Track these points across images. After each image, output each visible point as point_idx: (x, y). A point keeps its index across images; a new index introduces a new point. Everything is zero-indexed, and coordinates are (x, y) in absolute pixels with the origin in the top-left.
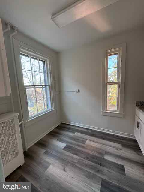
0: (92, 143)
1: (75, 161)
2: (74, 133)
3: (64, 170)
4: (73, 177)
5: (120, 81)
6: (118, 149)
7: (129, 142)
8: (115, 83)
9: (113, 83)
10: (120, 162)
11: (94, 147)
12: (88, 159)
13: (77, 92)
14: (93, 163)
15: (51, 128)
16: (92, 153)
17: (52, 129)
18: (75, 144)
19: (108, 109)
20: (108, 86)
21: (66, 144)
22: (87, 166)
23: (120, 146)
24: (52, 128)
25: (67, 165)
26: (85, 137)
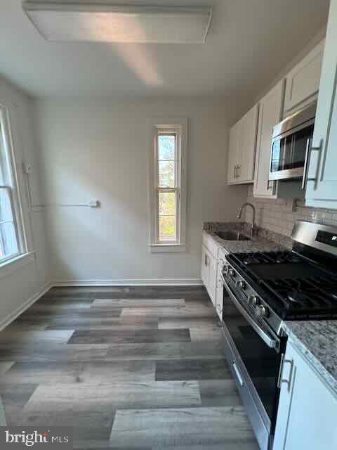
0: (134, 311)
1: (103, 354)
2: (92, 301)
3: (78, 380)
4: (100, 385)
5: (180, 186)
6: (178, 307)
7: (195, 292)
8: (173, 190)
9: (168, 190)
10: (183, 326)
11: (137, 317)
12: (129, 340)
13: (92, 207)
14: (137, 344)
15: (34, 294)
16: (134, 328)
17: (37, 296)
18: (96, 324)
19: (160, 239)
20: (160, 194)
21: (73, 331)
22: (126, 353)
23: (181, 301)
24: (36, 294)
25: (82, 370)
26: (119, 302)
